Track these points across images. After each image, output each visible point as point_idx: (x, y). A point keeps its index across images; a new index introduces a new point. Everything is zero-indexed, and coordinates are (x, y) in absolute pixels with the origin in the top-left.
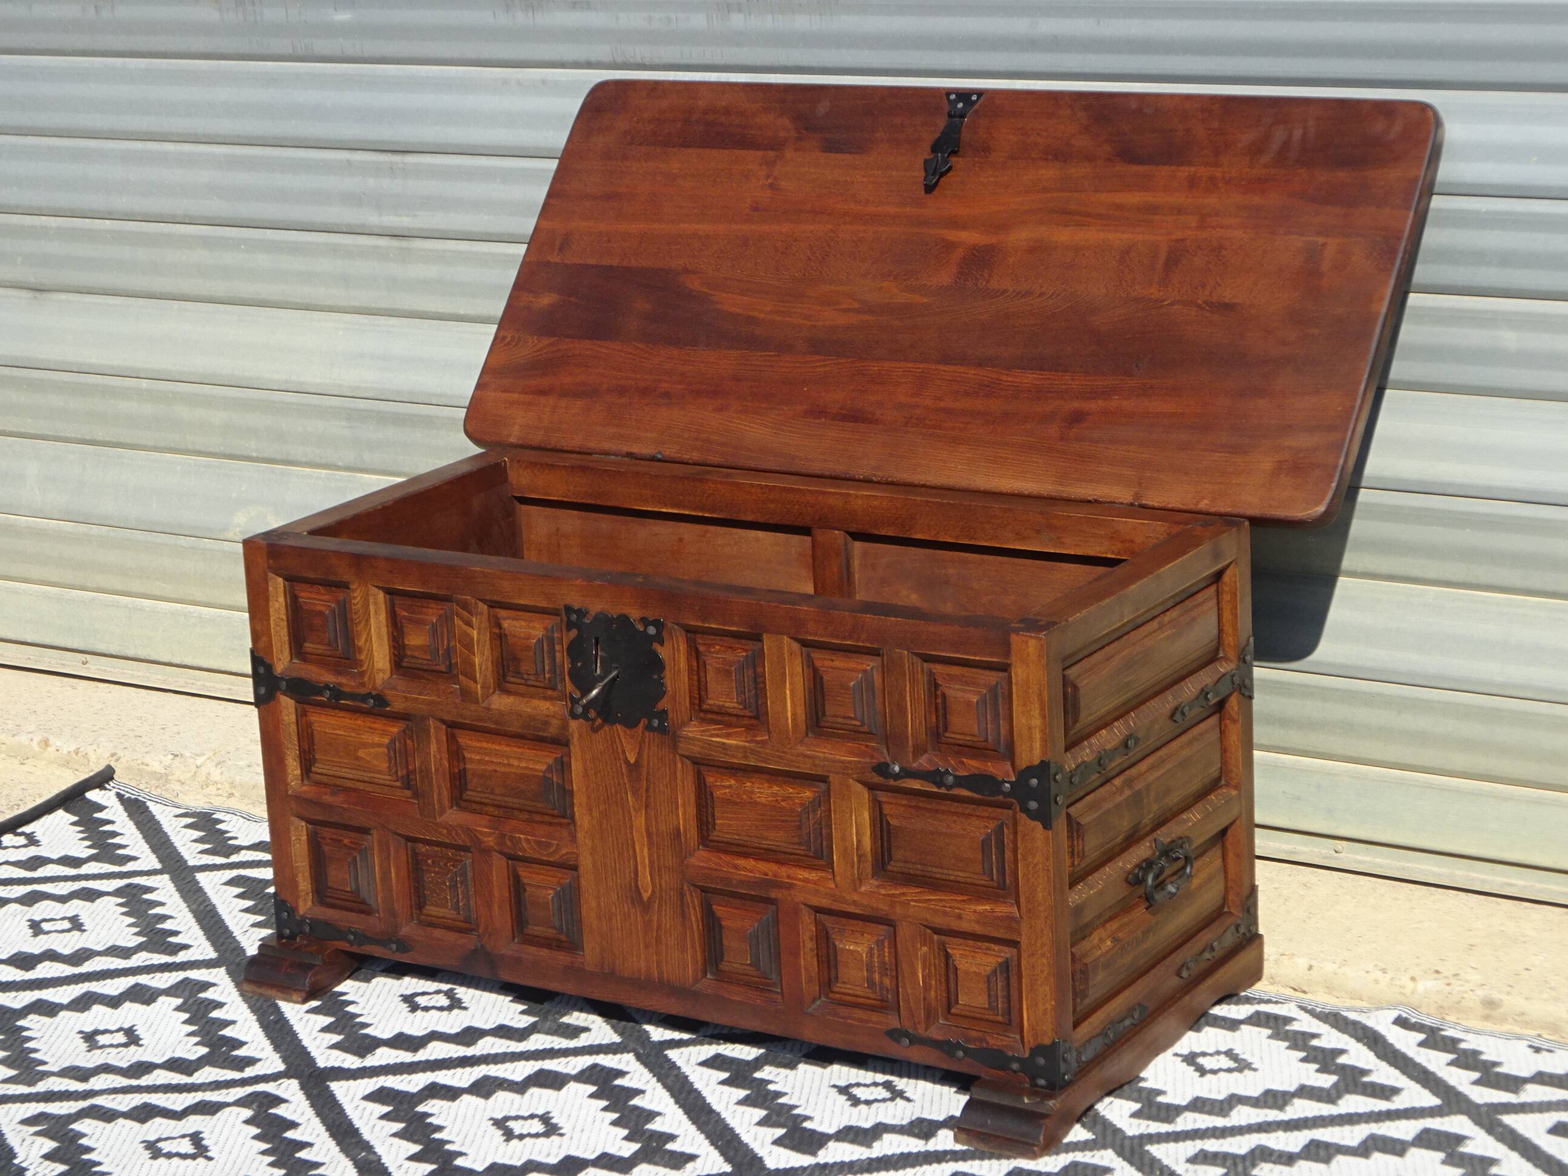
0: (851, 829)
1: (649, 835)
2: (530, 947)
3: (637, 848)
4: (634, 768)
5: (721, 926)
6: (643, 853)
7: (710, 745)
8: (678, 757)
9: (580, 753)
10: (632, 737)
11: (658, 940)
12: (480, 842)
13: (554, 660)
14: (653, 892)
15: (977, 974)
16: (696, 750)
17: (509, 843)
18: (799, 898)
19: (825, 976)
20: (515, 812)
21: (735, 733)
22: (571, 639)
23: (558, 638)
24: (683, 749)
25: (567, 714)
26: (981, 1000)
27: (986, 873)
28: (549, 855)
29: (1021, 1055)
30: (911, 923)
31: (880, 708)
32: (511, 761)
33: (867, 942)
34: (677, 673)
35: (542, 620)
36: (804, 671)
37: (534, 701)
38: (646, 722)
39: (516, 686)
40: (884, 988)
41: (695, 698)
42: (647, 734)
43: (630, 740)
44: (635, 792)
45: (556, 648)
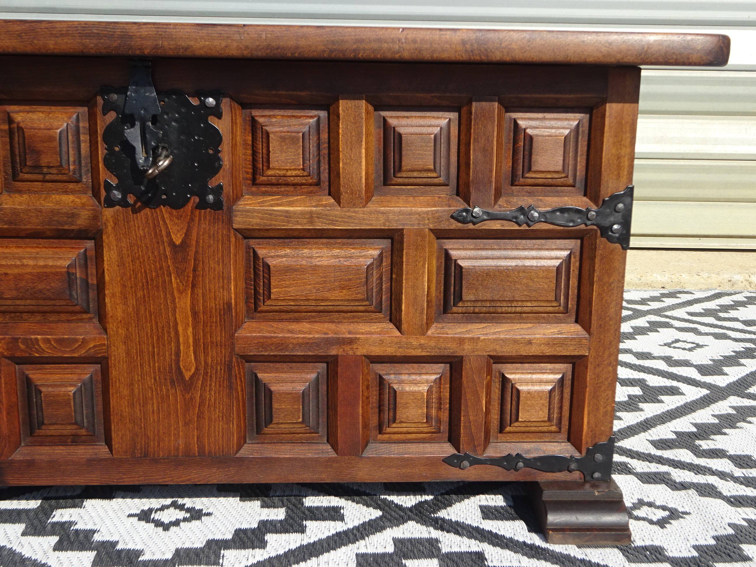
0: (423, 277)
1: (195, 314)
2: (42, 448)
3: (180, 329)
4: (180, 250)
5: (269, 393)
6: (187, 332)
7: (270, 214)
8: (232, 231)
9: (114, 243)
10: (179, 217)
11: (200, 416)
13: (79, 152)
14: (197, 369)
15: (538, 392)
16: (255, 222)
17: (22, 346)
18: (361, 351)
19: (374, 421)
20: (25, 316)
21: (297, 201)
22: (108, 123)
23: (84, 127)
24: (239, 222)
25: (100, 202)
26: (543, 415)
27: (557, 299)
28: (73, 351)
29: (577, 455)
30: (479, 356)
31: (454, 158)
32: (25, 262)
33: (427, 381)
34: (234, 146)
35: (64, 111)
36: (376, 132)
37: (53, 196)
38: (197, 200)
39: (29, 183)
40: (439, 421)
41: (248, 173)
42: (197, 212)
43: (177, 221)
44: (180, 273)
45: (82, 138)
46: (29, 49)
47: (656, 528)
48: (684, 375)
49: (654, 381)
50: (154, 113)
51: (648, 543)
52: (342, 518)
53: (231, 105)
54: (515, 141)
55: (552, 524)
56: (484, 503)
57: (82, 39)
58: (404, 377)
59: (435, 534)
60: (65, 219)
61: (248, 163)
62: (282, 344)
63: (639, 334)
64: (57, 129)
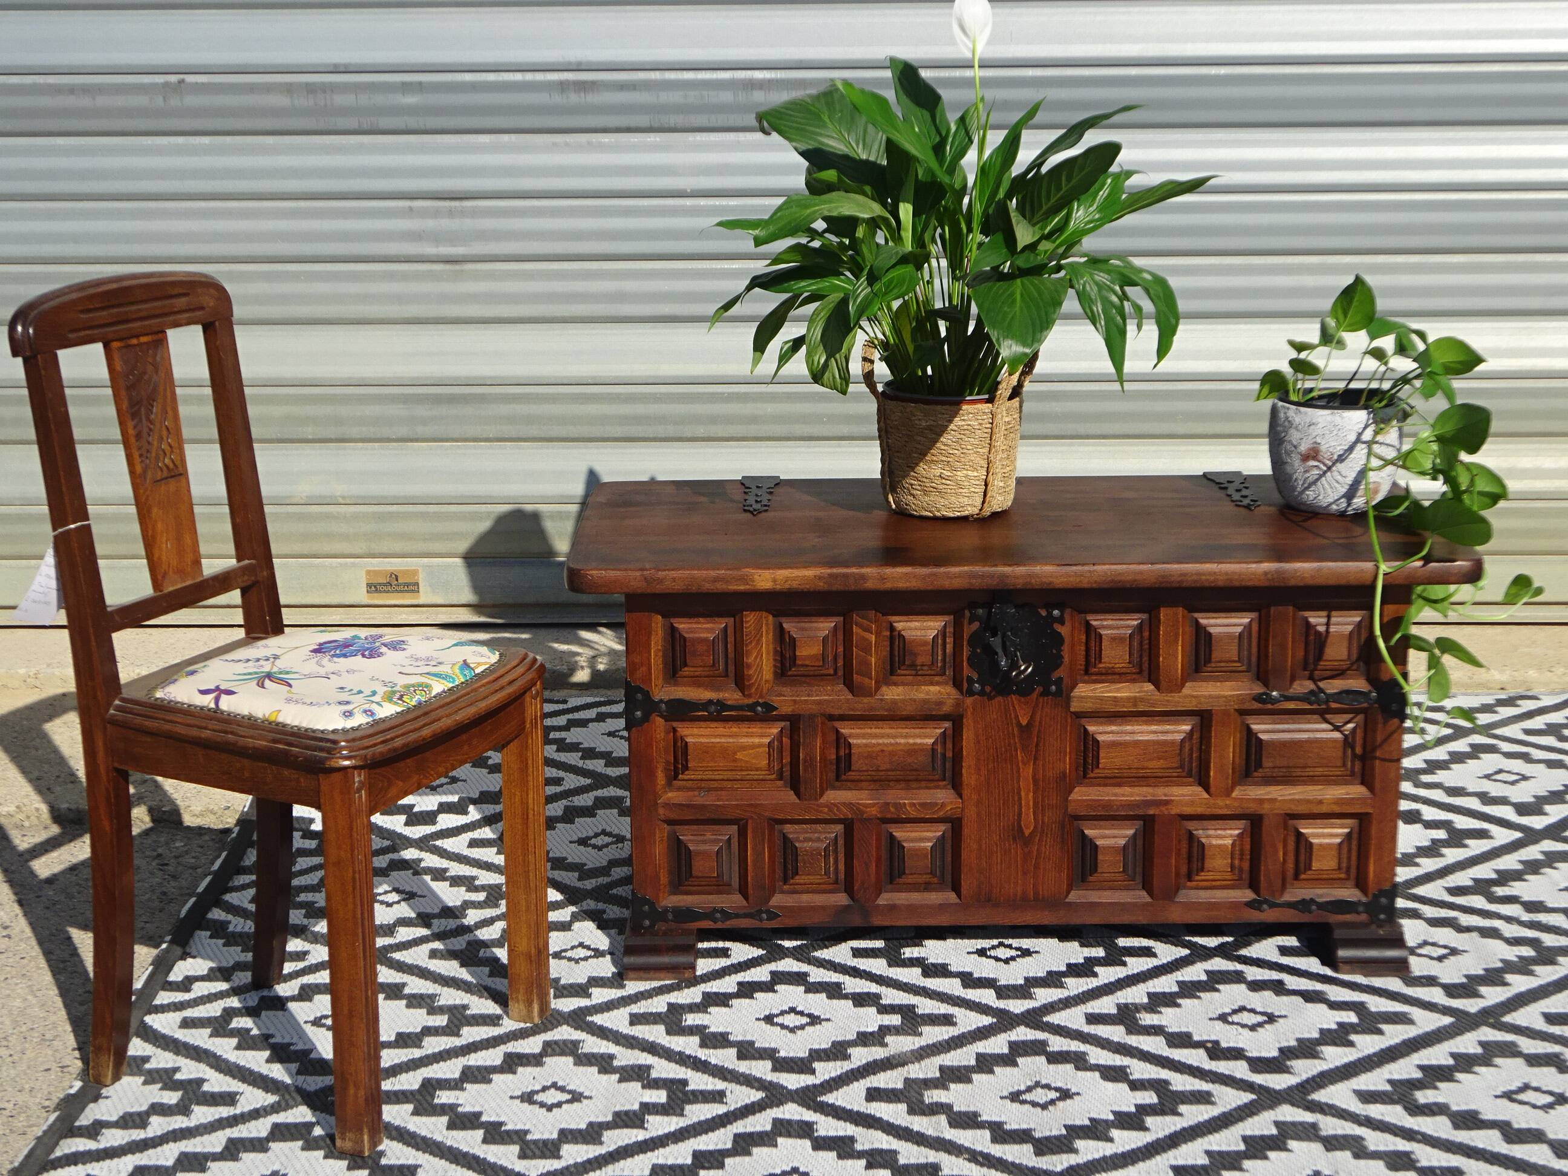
0: (1229, 748)
1: (1035, 781)
2: (901, 894)
3: (1023, 794)
4: (1026, 730)
5: (1095, 847)
6: (1028, 797)
7: (1101, 699)
9: (972, 725)
11: (1036, 867)
12: (862, 813)
13: (945, 651)
14: (1035, 827)
15: (1329, 844)
16: (1088, 706)
17: (892, 809)
18: (1175, 811)
19: (1184, 870)
20: (891, 784)
21: (1122, 688)
22: (972, 631)
23: (950, 632)
24: (1075, 706)
25: (962, 693)
26: (1332, 864)
27: (1344, 765)
28: (934, 813)
29: (1364, 899)
30: (1277, 815)
31: (1254, 650)
32: (898, 740)
33: (1231, 836)
34: (1073, 646)
35: (934, 619)
36: (1189, 630)
37: (924, 687)
38: (1042, 690)
39: (904, 677)
40: (1241, 870)
41: (1081, 666)
42: (1041, 700)
43: (1024, 706)
44: (1024, 748)
45: (947, 640)
46: (930, 588)
47: (1435, 962)
48: (1499, 815)
49: (1462, 822)
50: (1013, 624)
51: (1425, 973)
52: (1155, 955)
53: (1072, 613)
54: (1307, 636)
55: (1343, 958)
56: (1281, 943)
58: (1211, 832)
59: (1239, 967)
60: (934, 705)
61: (1081, 656)
62: (1108, 805)
63: (1457, 763)
64: (930, 634)
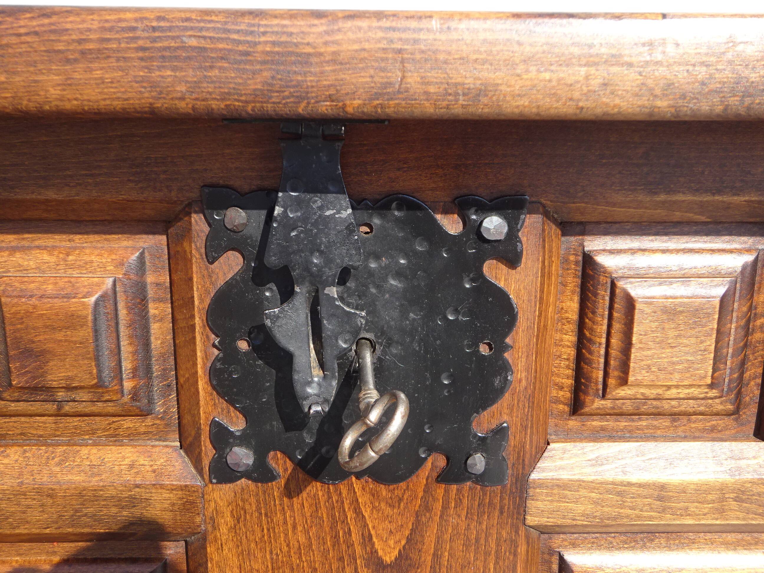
8: (523, 532)
9: (234, 562)
10: (394, 502)
16: (580, 511)
22: (221, 283)
23: (157, 284)
24: (541, 512)
34: (541, 333)
35: (106, 245)
37: (84, 451)
38: (441, 461)
39: (23, 419)
41: (561, 388)
42: (440, 490)
43: (388, 511)
45: (153, 309)
50: (347, 262)
53: (543, 230)
57: (150, 69)
60: (114, 510)
61: (563, 363)
64: (88, 295)
